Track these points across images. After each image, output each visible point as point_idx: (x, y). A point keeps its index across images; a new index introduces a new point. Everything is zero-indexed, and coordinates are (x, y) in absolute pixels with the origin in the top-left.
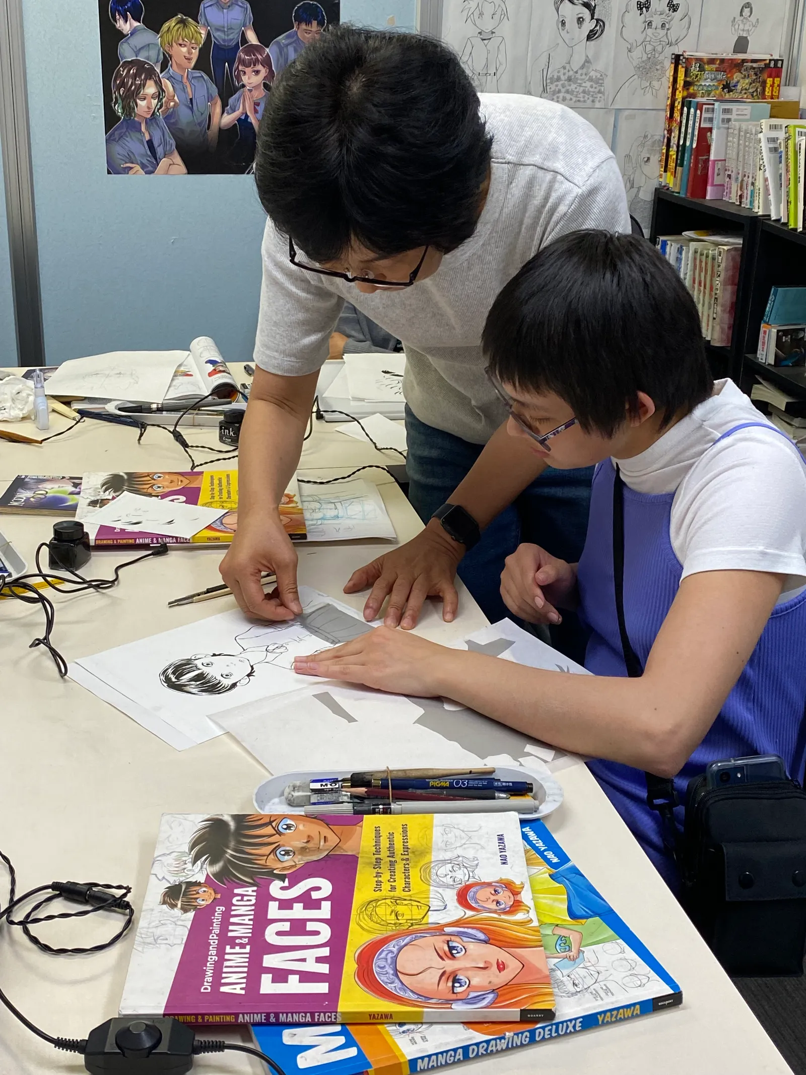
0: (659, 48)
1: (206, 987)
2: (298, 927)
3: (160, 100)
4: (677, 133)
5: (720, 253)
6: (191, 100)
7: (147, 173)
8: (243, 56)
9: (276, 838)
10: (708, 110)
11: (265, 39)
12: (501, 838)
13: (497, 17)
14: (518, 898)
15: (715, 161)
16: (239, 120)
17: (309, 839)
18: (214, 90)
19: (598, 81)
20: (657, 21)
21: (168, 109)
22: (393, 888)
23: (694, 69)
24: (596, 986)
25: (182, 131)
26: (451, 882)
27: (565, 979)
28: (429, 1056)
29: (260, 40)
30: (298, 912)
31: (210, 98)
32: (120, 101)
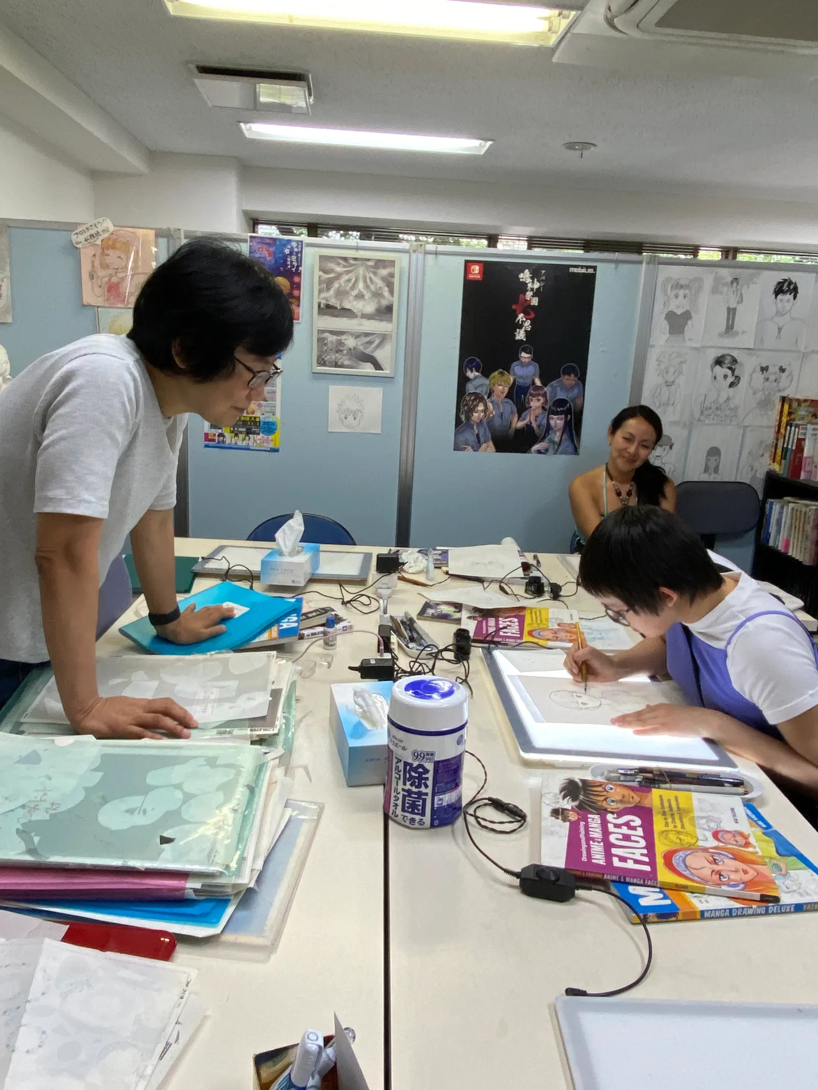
0: (773, 393)
1: (584, 859)
2: (627, 838)
3: (485, 413)
4: (782, 440)
5: (810, 511)
6: (502, 414)
7: (474, 451)
8: (532, 392)
9: (605, 793)
10: (803, 428)
11: (545, 383)
12: (732, 810)
13: (676, 374)
14: (748, 841)
15: (806, 458)
16: (527, 425)
17: (624, 796)
18: (515, 409)
19: (735, 410)
20: (772, 378)
21: (489, 417)
22: (675, 827)
23: (795, 405)
24: (800, 890)
25: (495, 430)
26: (707, 828)
27: (781, 885)
28: (711, 910)
29: (542, 383)
30: (624, 830)
31: (512, 413)
32: (464, 413)
